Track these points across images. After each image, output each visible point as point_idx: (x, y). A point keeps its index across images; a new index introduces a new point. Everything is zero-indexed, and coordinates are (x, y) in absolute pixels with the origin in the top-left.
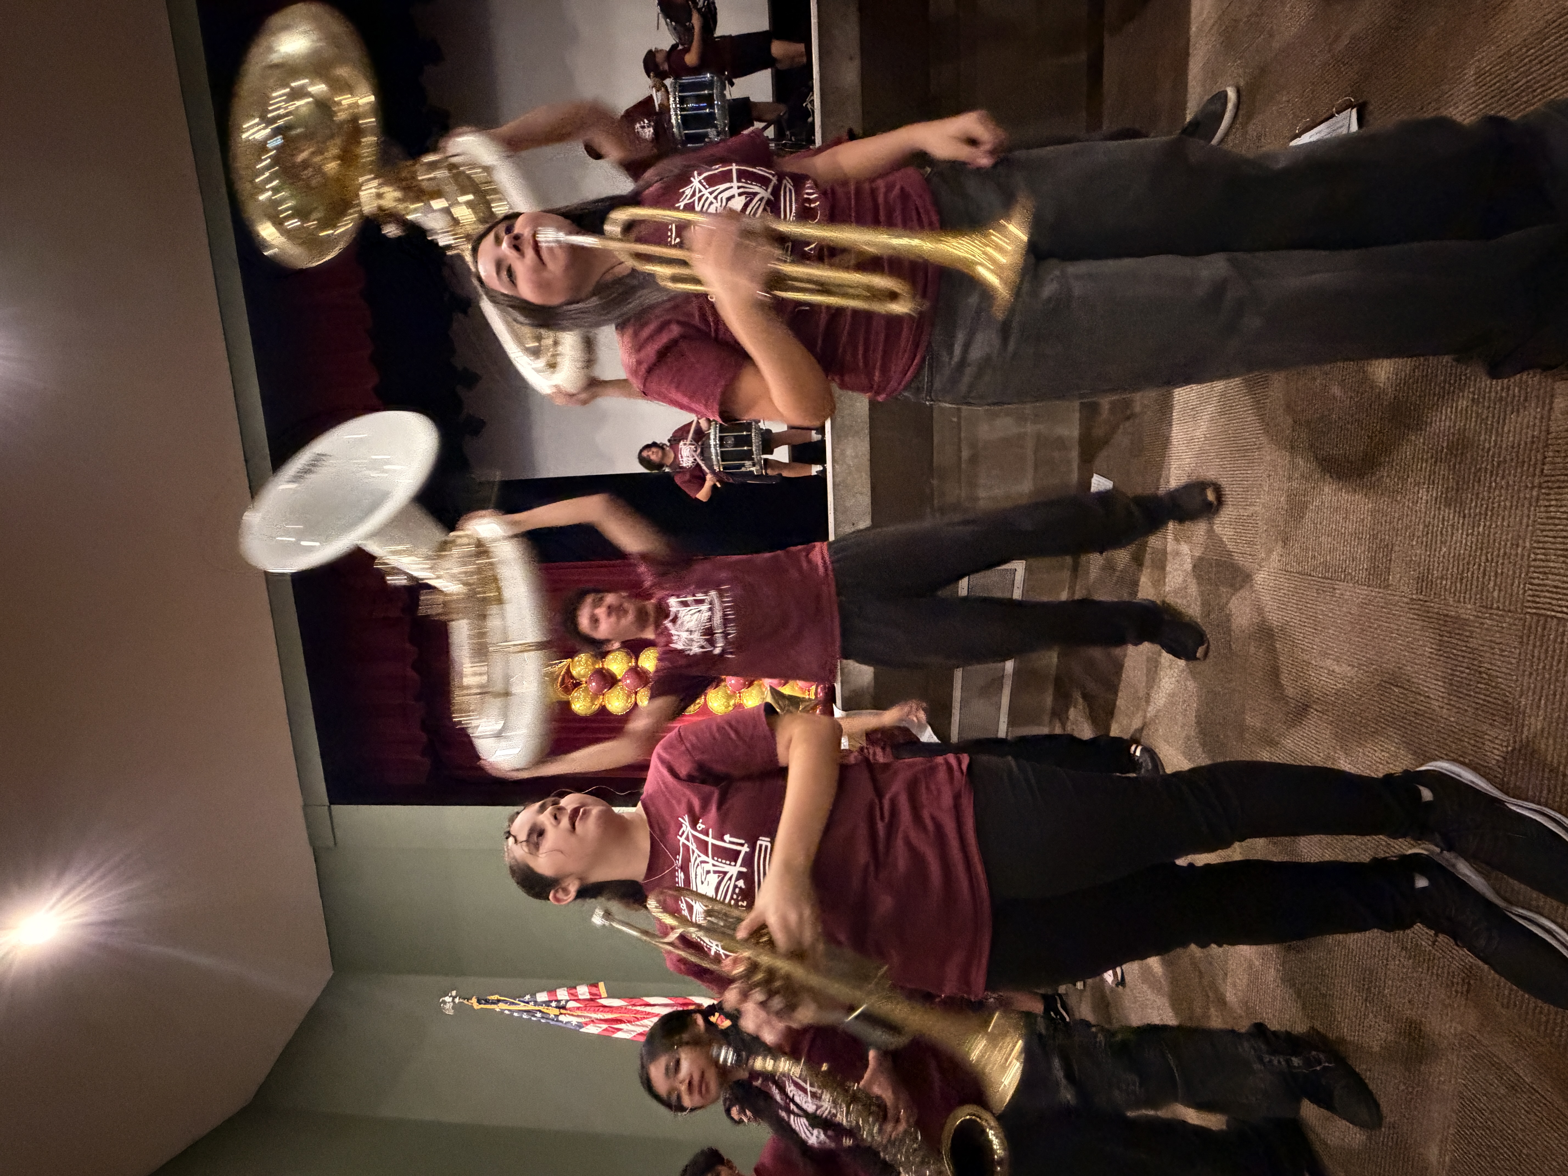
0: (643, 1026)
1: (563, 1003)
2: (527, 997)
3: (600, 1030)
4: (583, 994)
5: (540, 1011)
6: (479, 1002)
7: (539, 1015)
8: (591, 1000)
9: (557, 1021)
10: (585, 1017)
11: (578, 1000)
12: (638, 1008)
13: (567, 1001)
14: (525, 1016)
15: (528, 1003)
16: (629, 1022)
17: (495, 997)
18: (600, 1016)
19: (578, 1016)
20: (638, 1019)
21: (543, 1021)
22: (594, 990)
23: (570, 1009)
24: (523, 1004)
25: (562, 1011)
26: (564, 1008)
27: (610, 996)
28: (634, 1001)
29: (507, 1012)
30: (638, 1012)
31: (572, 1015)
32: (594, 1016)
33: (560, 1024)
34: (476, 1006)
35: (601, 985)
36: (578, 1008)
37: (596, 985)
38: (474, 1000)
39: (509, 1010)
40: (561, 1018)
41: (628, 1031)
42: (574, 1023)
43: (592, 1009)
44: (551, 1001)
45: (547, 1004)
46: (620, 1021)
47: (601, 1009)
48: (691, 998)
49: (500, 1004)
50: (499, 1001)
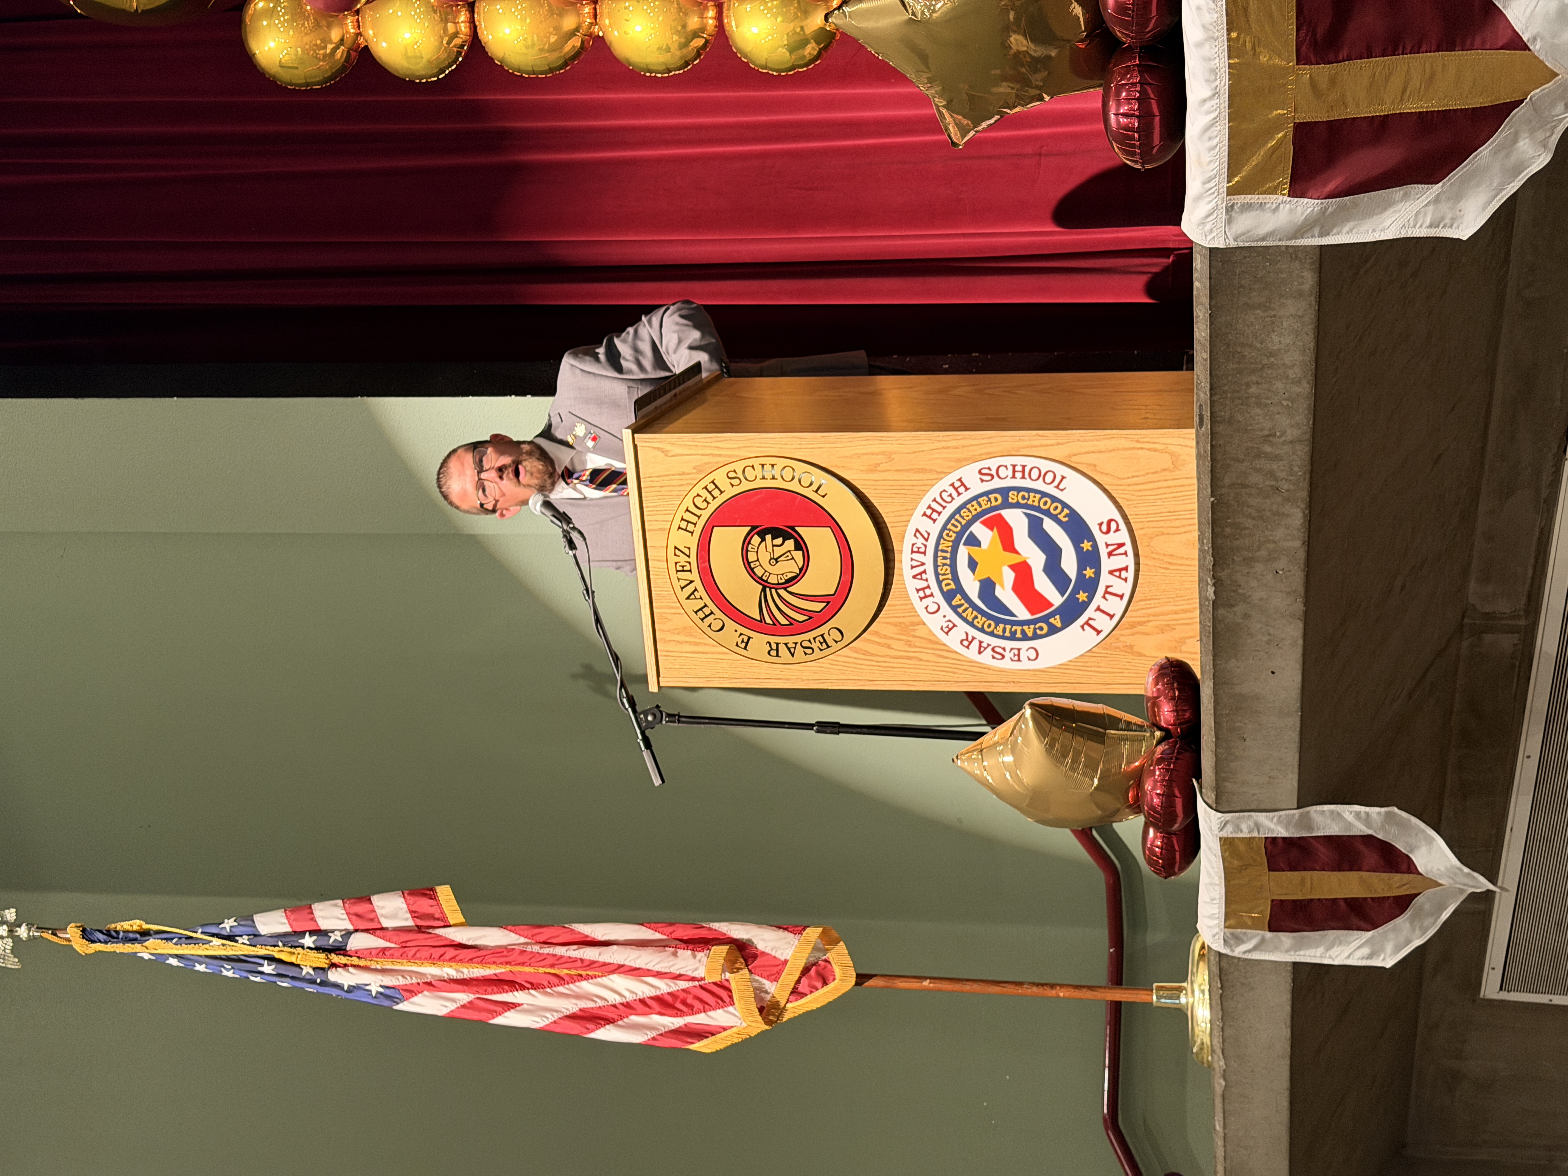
0: (578, 997)
1: (336, 937)
2: (228, 925)
3: (452, 1006)
4: (394, 916)
5: (271, 959)
6: (86, 935)
7: (267, 968)
8: (419, 929)
9: (325, 983)
10: (402, 973)
11: (378, 930)
12: (560, 951)
13: (348, 934)
14: (228, 972)
15: (231, 938)
16: (535, 986)
17: (136, 924)
18: (449, 971)
19: (383, 971)
20: (561, 980)
21: (285, 984)
22: (424, 905)
23: (358, 954)
24: (216, 941)
25: (335, 958)
26: (340, 950)
27: (471, 921)
28: (546, 934)
29: (173, 962)
30: (559, 961)
31: (366, 968)
32: (432, 971)
33: (334, 992)
34: (81, 946)
35: (444, 892)
36: (383, 951)
37: (429, 893)
38: (72, 933)
39: (179, 957)
40: (334, 976)
41: (534, 1010)
42: (375, 989)
43: (426, 953)
44: (302, 934)
45: (291, 939)
46: (512, 985)
47: (451, 952)
48: (715, 925)
49: (151, 942)
50: (145, 934)
